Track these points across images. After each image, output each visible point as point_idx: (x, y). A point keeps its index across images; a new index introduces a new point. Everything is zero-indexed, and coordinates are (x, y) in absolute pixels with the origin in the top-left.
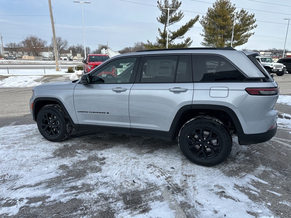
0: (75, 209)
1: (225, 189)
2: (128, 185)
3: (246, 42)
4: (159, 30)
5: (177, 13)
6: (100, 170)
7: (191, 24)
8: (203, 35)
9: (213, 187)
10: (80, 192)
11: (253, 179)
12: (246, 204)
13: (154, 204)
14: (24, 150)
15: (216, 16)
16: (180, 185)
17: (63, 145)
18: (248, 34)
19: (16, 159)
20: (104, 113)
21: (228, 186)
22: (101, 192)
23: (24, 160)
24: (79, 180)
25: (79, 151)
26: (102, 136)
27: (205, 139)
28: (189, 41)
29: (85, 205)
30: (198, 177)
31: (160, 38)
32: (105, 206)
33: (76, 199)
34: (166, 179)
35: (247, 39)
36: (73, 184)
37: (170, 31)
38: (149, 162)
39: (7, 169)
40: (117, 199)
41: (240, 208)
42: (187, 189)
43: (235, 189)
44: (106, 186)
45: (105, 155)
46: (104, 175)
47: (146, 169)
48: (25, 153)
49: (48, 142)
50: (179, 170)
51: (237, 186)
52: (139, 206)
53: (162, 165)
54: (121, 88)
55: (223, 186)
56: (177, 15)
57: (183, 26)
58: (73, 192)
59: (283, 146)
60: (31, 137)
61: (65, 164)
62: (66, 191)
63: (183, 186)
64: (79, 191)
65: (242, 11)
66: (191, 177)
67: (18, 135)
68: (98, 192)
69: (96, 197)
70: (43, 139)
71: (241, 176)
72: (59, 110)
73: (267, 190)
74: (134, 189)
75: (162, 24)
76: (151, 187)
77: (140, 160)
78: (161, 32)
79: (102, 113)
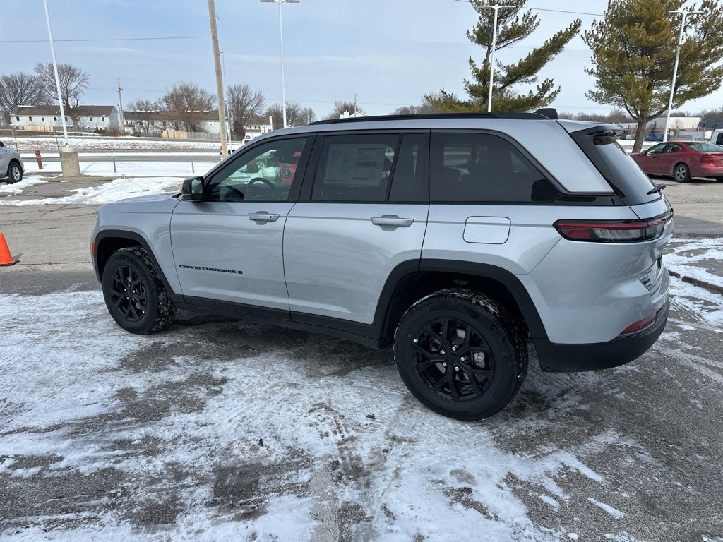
0: (100, 491)
1: (474, 484)
2: (243, 450)
3: (715, 88)
4: (471, 61)
6: (201, 408)
7: (556, 45)
8: (592, 72)
9: (445, 476)
10: (128, 455)
11: (567, 464)
12: (509, 529)
13: (280, 502)
14: (64, 348)
16: (366, 461)
17: (152, 342)
21: (489, 476)
22: (174, 459)
23: (54, 371)
24: (141, 426)
25: (178, 359)
26: (247, 327)
27: (454, 349)
28: (549, 90)
29: (124, 485)
30: (422, 445)
31: (474, 82)
32: (168, 494)
33: (113, 469)
34: (339, 444)
35: (720, 81)
36: (125, 435)
37: (500, 65)
38: (320, 398)
39: (8, 389)
40: (202, 479)
41: (487, 536)
42: (376, 474)
43: (504, 485)
44: (195, 445)
45: (230, 372)
46: (202, 419)
47: (305, 414)
49: (124, 332)
50: (384, 423)
51: (511, 480)
52: (242, 501)
53: (351, 406)
54: (267, 213)
55: (475, 474)
56: (520, 23)
57: (535, 49)
58: (116, 452)
59: (708, 380)
60: (96, 319)
61: (133, 387)
62: (103, 449)
63: (372, 465)
64: (129, 451)
66: (404, 443)
67: (70, 314)
68: (168, 460)
69: (159, 470)
71: (538, 454)
72: (144, 261)
73: (589, 499)
74: (253, 459)
75: (479, 47)
76: (295, 460)
77: (305, 391)
78: (475, 68)
79: (229, 271)
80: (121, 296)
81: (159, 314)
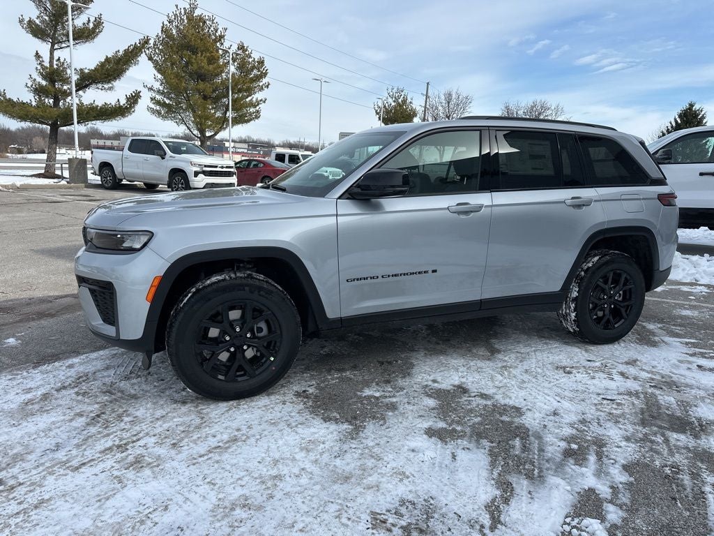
2: (615, 409)
3: (257, 117)
4: (37, 56)
5: (92, 20)
8: (151, 89)
18: (255, 100)
20: (425, 272)
24: (539, 438)
27: (612, 292)
34: (628, 378)
47: (569, 375)
56: (91, 26)
58: (591, 459)
65: (242, 47)
74: (634, 409)
78: (42, 65)
79: (419, 273)
80: (219, 350)
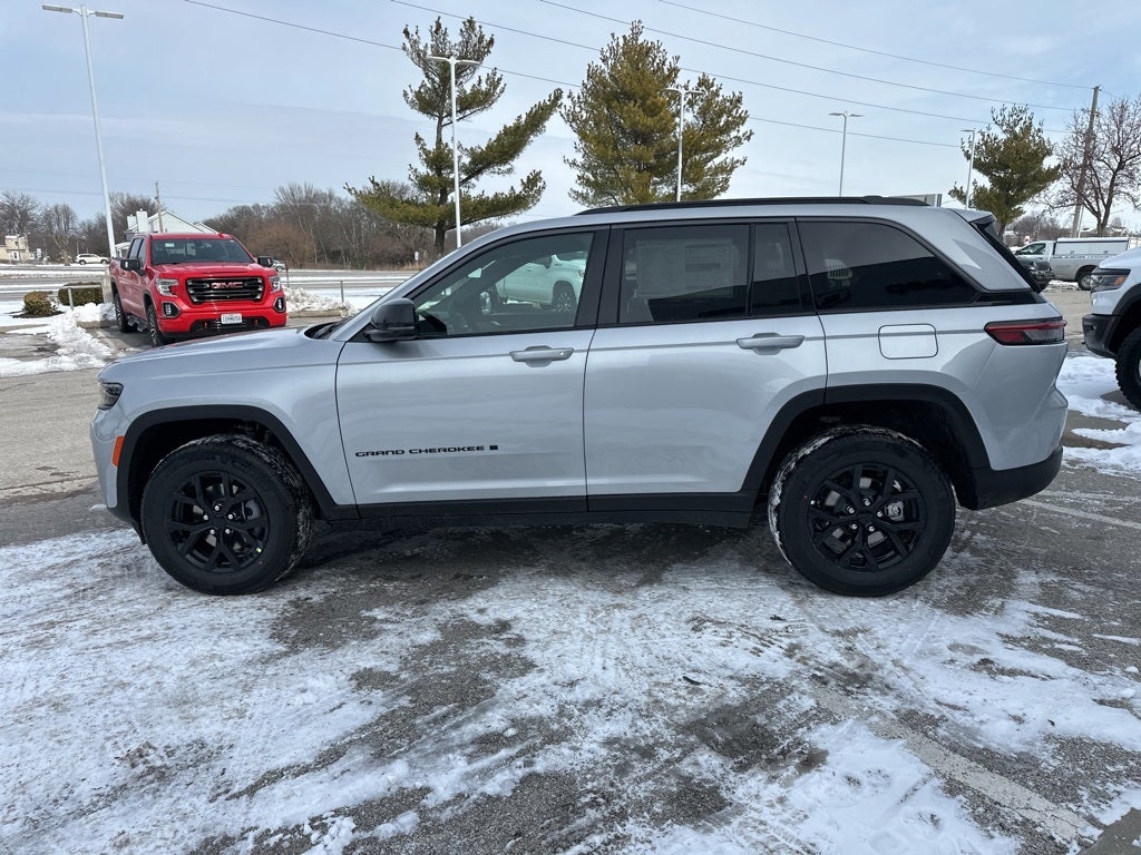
0: (565, 807)
1: (987, 653)
2: (678, 697)
4: (418, 138)
5: (484, 79)
6: (528, 666)
7: (536, 120)
8: (574, 164)
9: (949, 654)
10: (528, 750)
11: (1033, 611)
12: (1075, 683)
13: (822, 736)
14: (125, 643)
15: (615, 96)
16: (851, 665)
17: (283, 601)
18: (728, 161)
19: (123, 685)
21: (987, 642)
22: (606, 735)
23: (170, 682)
24: (484, 710)
25: (379, 613)
26: (417, 550)
27: (867, 504)
28: (535, 186)
29: (588, 787)
30: (880, 632)
31: (423, 170)
32: (667, 776)
33: (537, 775)
34: (790, 657)
36: (475, 729)
37: (460, 146)
38: (682, 612)
39: (123, 728)
40: (680, 746)
41: (1070, 695)
42: (879, 673)
43: (1010, 646)
44: (604, 711)
45: (495, 611)
46: (560, 678)
47: (692, 634)
48: (145, 654)
50: (803, 621)
51: (1008, 639)
52: (776, 751)
53: (734, 613)
54: (550, 349)
55: (973, 644)
57: (505, 127)
58: (503, 753)
61: (368, 667)
62: (472, 757)
63: (861, 666)
64: (519, 747)
65: (703, 82)
66: (858, 635)
68: (597, 738)
69: (605, 754)
70: (169, 589)
71: (994, 609)
73: (1094, 636)
74: (710, 704)
75: (424, 117)
76: (763, 688)
77: (643, 609)
78: (424, 150)
79: (469, 449)
80: (195, 531)
81: (295, 548)
